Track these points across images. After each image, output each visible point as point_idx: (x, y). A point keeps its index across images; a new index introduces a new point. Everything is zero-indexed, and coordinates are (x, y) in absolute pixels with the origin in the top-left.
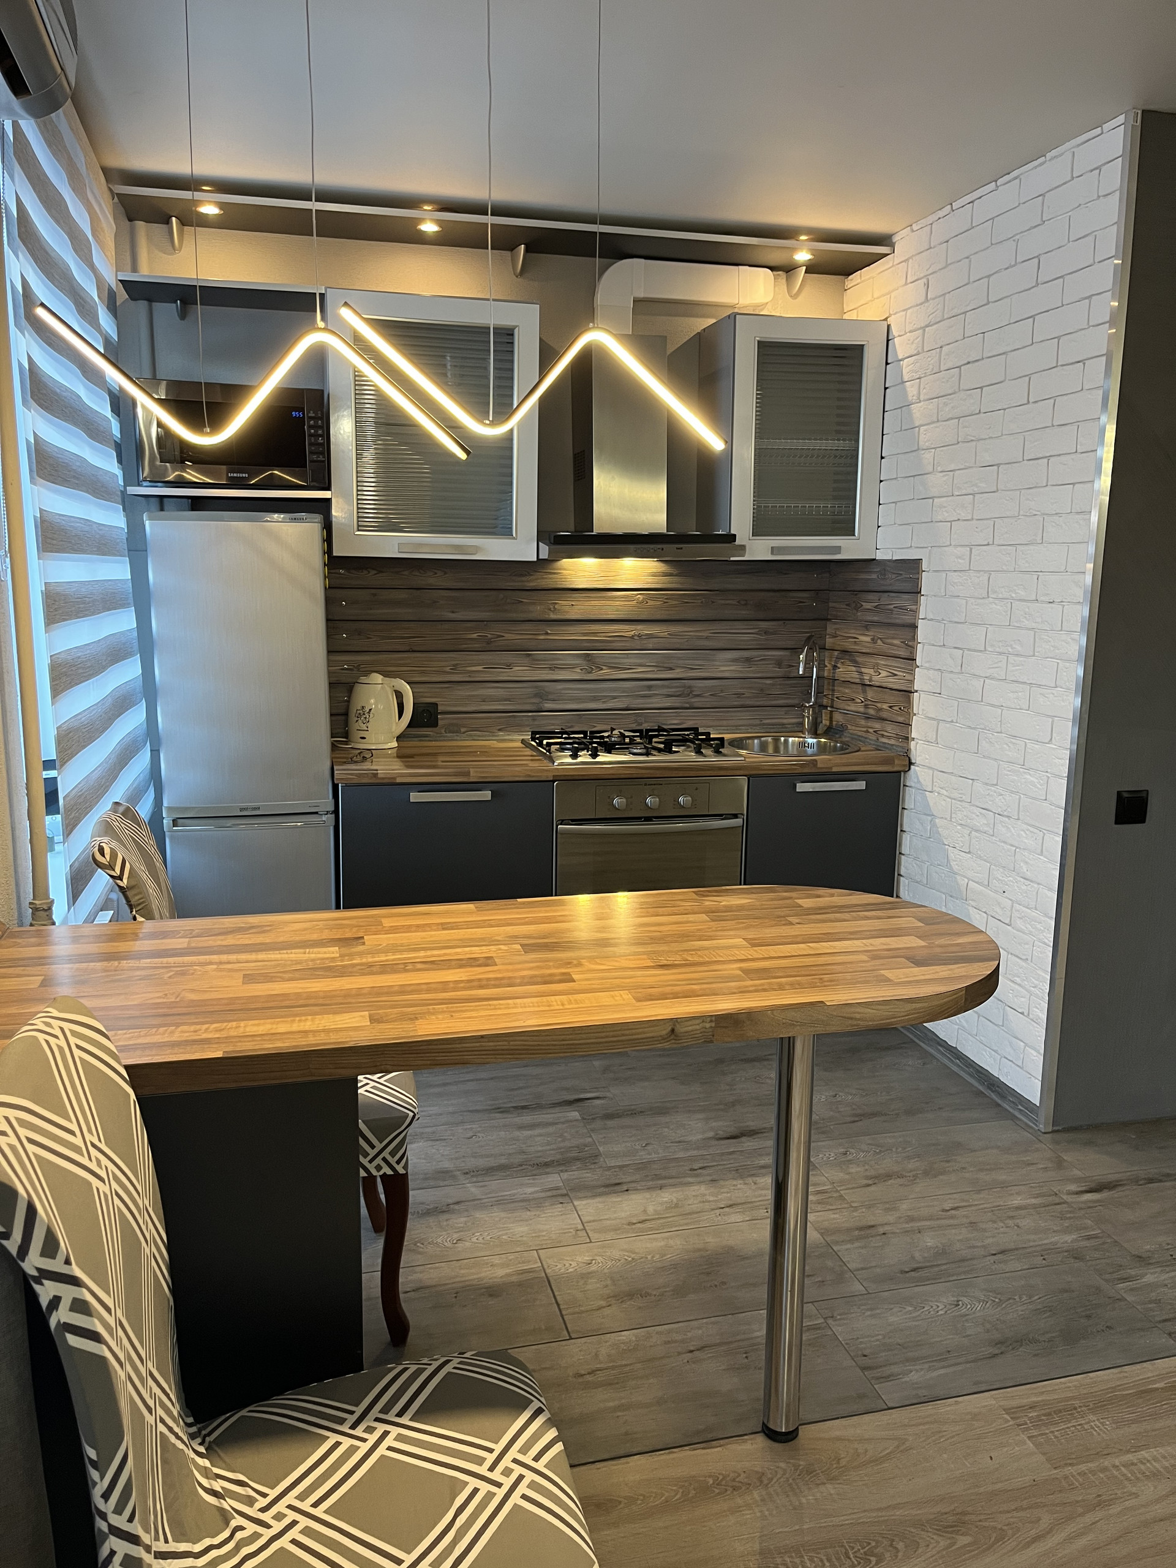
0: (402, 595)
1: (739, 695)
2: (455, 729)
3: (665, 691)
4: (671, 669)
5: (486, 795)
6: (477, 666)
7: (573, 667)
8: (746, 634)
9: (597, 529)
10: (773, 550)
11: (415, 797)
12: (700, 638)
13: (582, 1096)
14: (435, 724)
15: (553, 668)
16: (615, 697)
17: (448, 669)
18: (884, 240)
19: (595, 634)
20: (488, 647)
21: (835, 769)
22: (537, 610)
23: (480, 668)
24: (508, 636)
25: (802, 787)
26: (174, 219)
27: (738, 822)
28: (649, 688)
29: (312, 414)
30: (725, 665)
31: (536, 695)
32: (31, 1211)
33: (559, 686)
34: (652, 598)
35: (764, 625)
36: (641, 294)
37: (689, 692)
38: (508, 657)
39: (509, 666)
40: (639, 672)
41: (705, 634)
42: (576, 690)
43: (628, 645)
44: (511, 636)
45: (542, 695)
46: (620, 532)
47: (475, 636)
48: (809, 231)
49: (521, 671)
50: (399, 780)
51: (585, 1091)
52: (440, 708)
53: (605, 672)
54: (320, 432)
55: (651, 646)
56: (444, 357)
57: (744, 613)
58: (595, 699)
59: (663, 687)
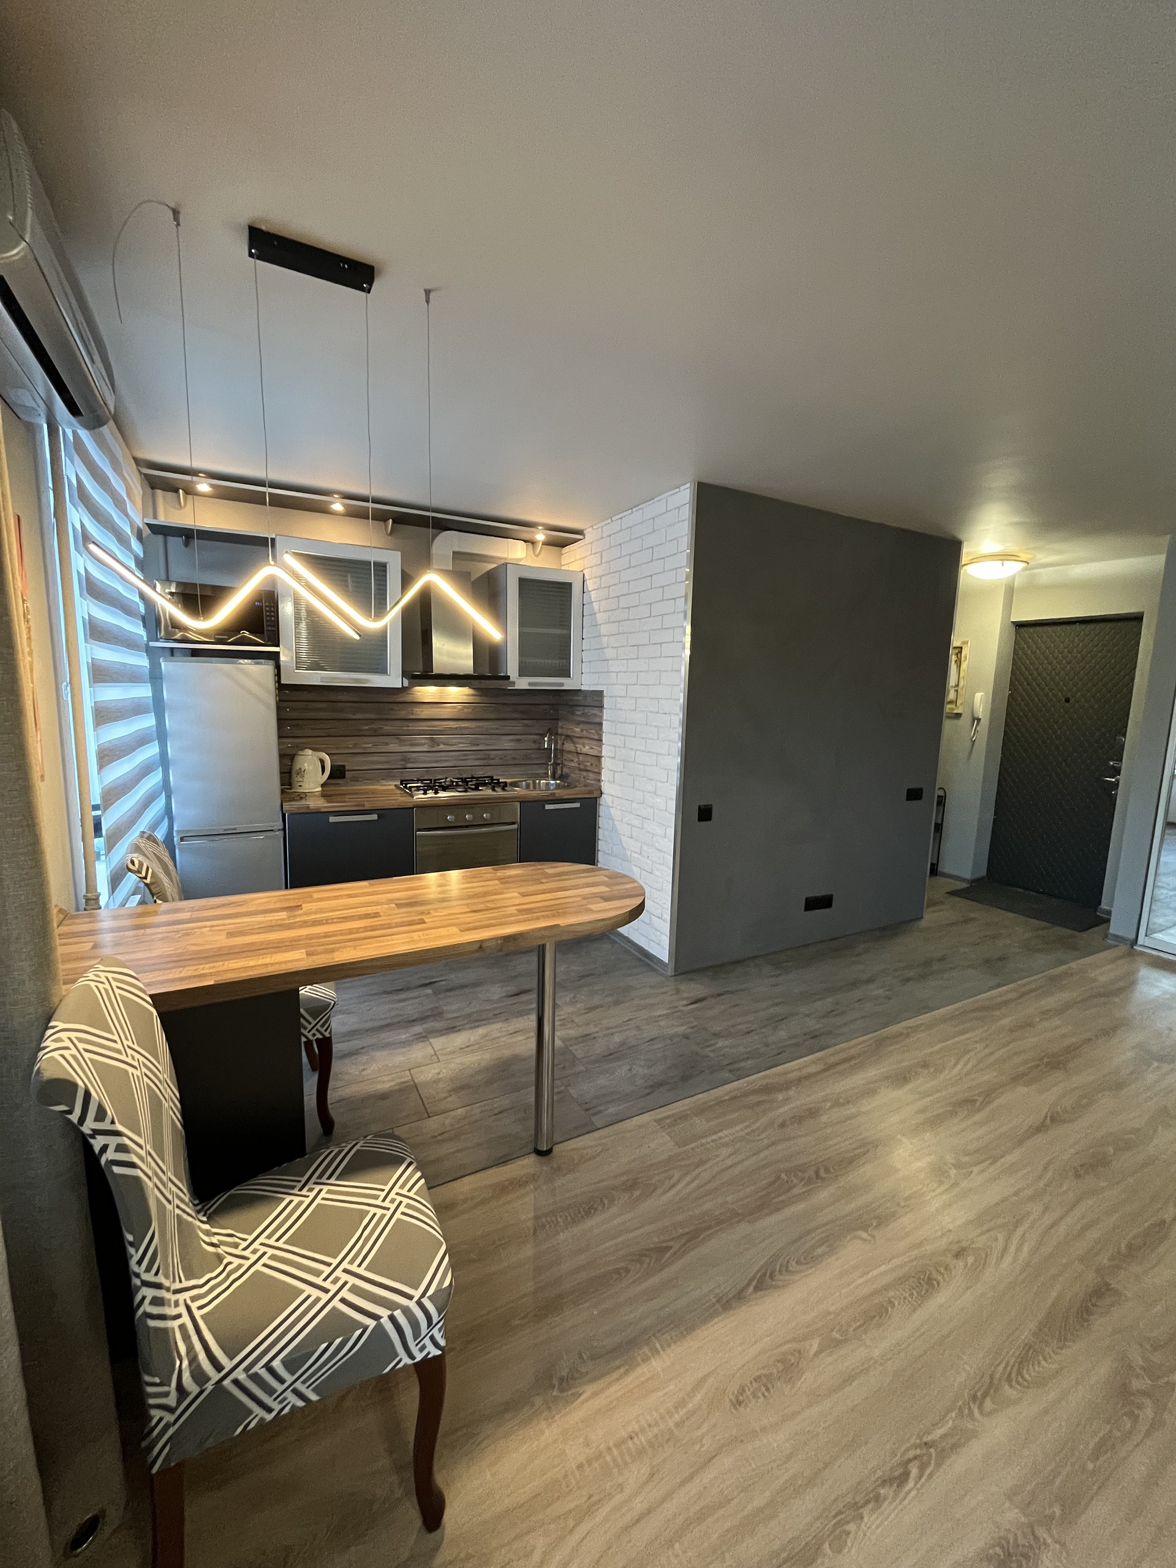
0: (324, 705)
1: (514, 759)
2: (355, 780)
3: (474, 757)
4: (478, 745)
5: (375, 817)
6: (368, 744)
7: (424, 744)
8: (517, 726)
9: (436, 670)
10: (530, 684)
11: (332, 819)
12: (494, 729)
13: (434, 980)
14: (344, 777)
15: (412, 745)
16: (447, 761)
17: (351, 746)
18: (579, 532)
19: (435, 726)
20: (376, 734)
21: (564, 797)
22: (403, 714)
23: (370, 745)
24: (386, 728)
25: (548, 807)
26: (181, 490)
27: (515, 826)
28: (466, 755)
29: (267, 604)
30: (507, 743)
31: (402, 760)
32: (87, 1095)
33: (417, 754)
34: (468, 708)
35: (526, 722)
36: (457, 549)
37: (487, 757)
38: (385, 739)
39: (387, 744)
40: (460, 747)
41: (496, 727)
42: (425, 757)
43: (454, 732)
44: (388, 728)
45: (406, 760)
46: (448, 673)
47: (367, 728)
48: (543, 525)
49: (394, 747)
50: (323, 810)
51: (433, 977)
52: (347, 768)
53: (442, 747)
54: (273, 614)
55: (467, 733)
56: (346, 576)
57: (515, 715)
58: (437, 761)
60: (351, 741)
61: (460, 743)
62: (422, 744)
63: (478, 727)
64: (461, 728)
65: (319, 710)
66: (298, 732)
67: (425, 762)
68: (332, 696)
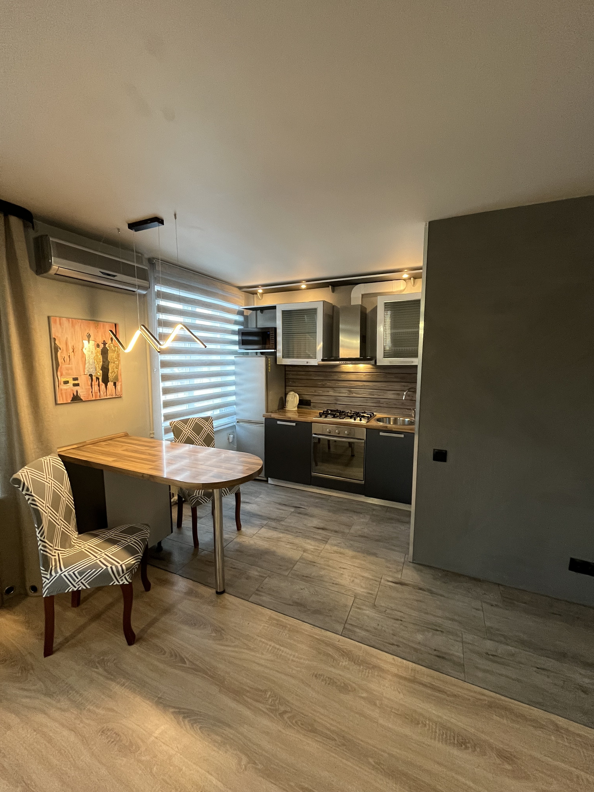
0: (303, 373)
1: (395, 404)
2: (314, 407)
4: (373, 395)
5: (294, 424)
6: (320, 391)
7: (345, 393)
8: (397, 386)
9: (340, 357)
10: (390, 362)
11: (279, 422)
12: (383, 387)
14: (310, 405)
15: (340, 393)
16: (356, 402)
19: (351, 384)
20: (323, 386)
22: (336, 378)
24: (328, 384)
25: (381, 434)
27: (364, 441)
28: (367, 400)
30: (390, 395)
33: (342, 398)
34: (369, 375)
35: (403, 384)
37: (379, 402)
38: (328, 389)
39: (328, 392)
41: (384, 386)
42: (346, 399)
43: (360, 388)
45: (337, 400)
46: (347, 357)
47: (320, 383)
48: (407, 269)
49: (331, 393)
50: (276, 418)
52: (311, 401)
53: (354, 395)
55: (367, 388)
57: (395, 380)
58: (351, 402)
59: (372, 400)
60: (313, 389)
61: (364, 393)
62: (344, 393)
63: (375, 386)
64: (364, 385)
65: (302, 375)
66: (294, 384)
67: (346, 402)
68: (307, 369)
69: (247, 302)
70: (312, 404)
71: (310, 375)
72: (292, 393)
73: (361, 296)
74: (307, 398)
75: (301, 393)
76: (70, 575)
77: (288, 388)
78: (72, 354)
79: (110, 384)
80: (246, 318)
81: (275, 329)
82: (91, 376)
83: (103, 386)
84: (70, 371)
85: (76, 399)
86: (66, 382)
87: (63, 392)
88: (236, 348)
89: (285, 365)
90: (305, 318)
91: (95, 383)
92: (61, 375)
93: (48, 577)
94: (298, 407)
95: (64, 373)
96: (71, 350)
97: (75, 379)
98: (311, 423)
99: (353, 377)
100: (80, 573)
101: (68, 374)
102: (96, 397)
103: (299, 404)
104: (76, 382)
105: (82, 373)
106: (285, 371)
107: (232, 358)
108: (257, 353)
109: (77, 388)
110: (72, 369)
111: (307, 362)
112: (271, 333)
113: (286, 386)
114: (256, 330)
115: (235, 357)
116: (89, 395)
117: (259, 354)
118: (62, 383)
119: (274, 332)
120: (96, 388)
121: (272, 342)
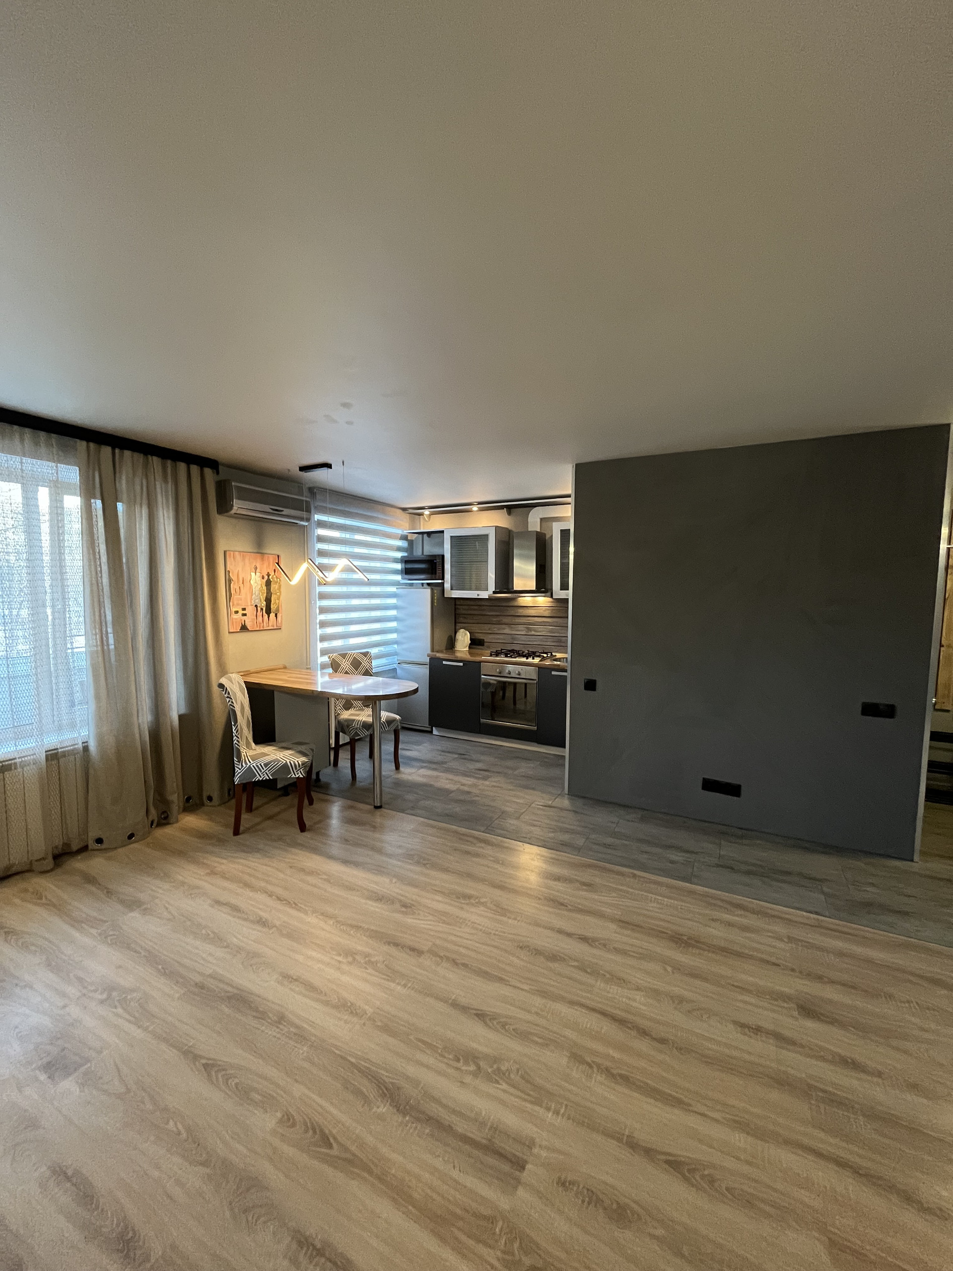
0: (476, 607)
4: (553, 633)
5: (461, 664)
6: (495, 628)
7: (523, 630)
9: (515, 589)
11: (444, 662)
14: (483, 645)
15: (516, 630)
16: (535, 641)
17: (487, 629)
19: (530, 620)
20: (499, 623)
22: (512, 613)
25: (554, 673)
33: (519, 636)
36: (542, 517)
38: (503, 626)
39: (504, 629)
42: (523, 638)
43: (540, 624)
44: (505, 620)
46: (524, 589)
47: (494, 620)
49: (507, 631)
52: (485, 641)
53: (533, 633)
55: (549, 625)
58: (529, 641)
60: (487, 627)
61: (543, 631)
62: (521, 631)
63: (557, 622)
64: (544, 622)
65: (475, 610)
66: (465, 621)
67: (523, 641)
68: (479, 603)
69: (413, 524)
70: (486, 644)
71: (484, 610)
72: (462, 630)
73: (539, 520)
74: (480, 636)
75: (473, 631)
76: (257, 766)
77: (459, 625)
78: (242, 586)
79: (272, 615)
80: (411, 543)
81: (443, 556)
82: (256, 606)
83: (266, 616)
84: (240, 602)
85: (244, 628)
86: (237, 612)
87: (234, 620)
88: (398, 578)
89: (455, 599)
90: (476, 545)
91: (259, 613)
92: (233, 606)
93: (240, 767)
94: (469, 648)
95: (235, 603)
96: (241, 582)
97: (244, 609)
98: (480, 662)
99: (532, 612)
100: (266, 765)
101: (238, 604)
102: (260, 627)
103: (470, 644)
104: (244, 612)
105: (249, 604)
106: (455, 605)
107: (393, 589)
108: (423, 584)
109: (245, 617)
110: (241, 600)
111: (478, 595)
112: (438, 560)
113: (455, 623)
114: (422, 558)
115: (397, 588)
116: (254, 624)
117: (425, 586)
118: (233, 613)
119: (441, 561)
120: (260, 619)
121: (439, 572)
